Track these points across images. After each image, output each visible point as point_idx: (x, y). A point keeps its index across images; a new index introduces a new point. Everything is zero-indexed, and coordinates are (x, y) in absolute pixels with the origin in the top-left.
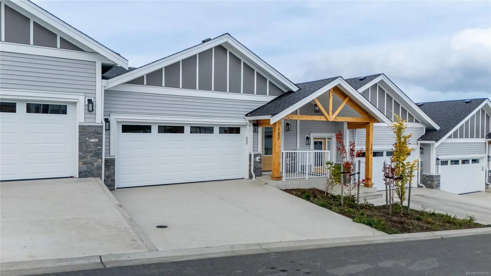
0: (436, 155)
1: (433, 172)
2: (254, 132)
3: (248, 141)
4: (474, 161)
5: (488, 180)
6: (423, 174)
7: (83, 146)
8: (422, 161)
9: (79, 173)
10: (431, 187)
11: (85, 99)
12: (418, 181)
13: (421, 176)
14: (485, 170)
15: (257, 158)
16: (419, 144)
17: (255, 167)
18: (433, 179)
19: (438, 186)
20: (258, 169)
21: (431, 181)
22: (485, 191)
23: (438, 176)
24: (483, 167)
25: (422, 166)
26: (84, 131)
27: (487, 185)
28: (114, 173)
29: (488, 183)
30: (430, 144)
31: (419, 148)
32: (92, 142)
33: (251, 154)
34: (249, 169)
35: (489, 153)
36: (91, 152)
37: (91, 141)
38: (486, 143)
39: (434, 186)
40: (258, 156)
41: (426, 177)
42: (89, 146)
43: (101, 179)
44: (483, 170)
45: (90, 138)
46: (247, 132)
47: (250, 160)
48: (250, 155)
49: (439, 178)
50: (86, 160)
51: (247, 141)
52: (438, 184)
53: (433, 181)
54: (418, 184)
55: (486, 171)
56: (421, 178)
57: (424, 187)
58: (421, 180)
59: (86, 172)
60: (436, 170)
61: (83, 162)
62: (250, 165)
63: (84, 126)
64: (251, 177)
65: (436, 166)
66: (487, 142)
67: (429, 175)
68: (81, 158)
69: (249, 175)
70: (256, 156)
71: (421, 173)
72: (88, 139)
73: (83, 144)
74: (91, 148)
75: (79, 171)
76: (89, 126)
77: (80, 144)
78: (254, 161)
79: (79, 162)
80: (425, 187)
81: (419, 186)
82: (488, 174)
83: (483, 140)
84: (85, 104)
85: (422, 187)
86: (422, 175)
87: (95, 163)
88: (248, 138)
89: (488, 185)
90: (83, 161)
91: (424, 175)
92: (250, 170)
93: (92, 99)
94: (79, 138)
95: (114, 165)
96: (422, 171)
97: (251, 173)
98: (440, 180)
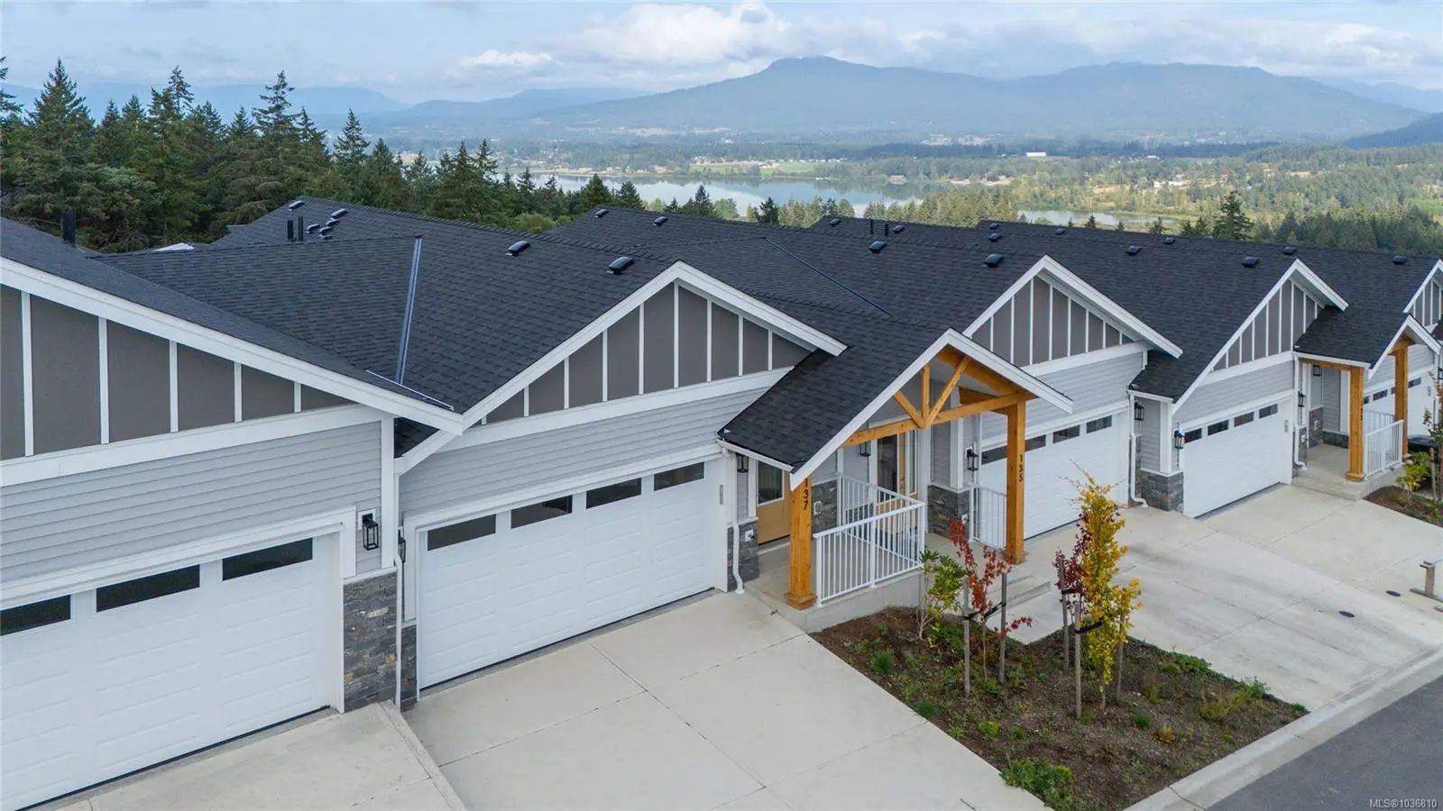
0: (1173, 424)
1: (1167, 470)
2: (739, 471)
3: (724, 496)
4: (1267, 412)
5: (1299, 453)
6: (1142, 469)
7: (354, 634)
8: (1140, 437)
9: (346, 700)
10: (1160, 505)
11: (357, 518)
12: (1129, 490)
13: (1136, 476)
14: (1291, 430)
15: (748, 533)
16: (1132, 398)
17: (742, 561)
18: (1167, 488)
19: (1179, 500)
20: (747, 562)
21: (1163, 491)
22: (1292, 484)
23: (1180, 477)
24: (1286, 421)
25: (1138, 451)
26: (355, 596)
27: (1295, 466)
28: (415, 663)
29: (1298, 463)
30: (1159, 402)
31: (1133, 408)
32: (374, 618)
33: (732, 528)
34: (729, 567)
35: (1301, 386)
36: (373, 641)
37: (371, 615)
38: (1294, 362)
39: (1170, 505)
40: (750, 529)
41: (1150, 478)
42: (368, 630)
43: (395, 704)
44: (1286, 430)
45: (368, 609)
46: (722, 473)
47: (730, 544)
48: (731, 531)
49: (1180, 482)
50: (360, 665)
51: (721, 494)
52: (1177, 496)
53: (1166, 492)
54: (1130, 499)
55: (1294, 433)
56: (1136, 480)
57: (1145, 506)
58: (1136, 485)
59: (361, 693)
60: (1172, 461)
61: (353, 671)
62: (730, 557)
63: (356, 585)
64: (732, 586)
65: (1173, 450)
66: (1296, 359)
67: (1157, 476)
68: (349, 662)
69: (729, 581)
70: (743, 529)
71: (1137, 468)
72: (363, 612)
73: (354, 629)
74: (371, 631)
75: (345, 695)
76: (368, 581)
77: (347, 630)
78: (740, 544)
79: (345, 674)
80: (1147, 503)
81: (1132, 504)
82: (1300, 438)
83: (1288, 356)
84: (357, 527)
85: (1141, 503)
86: (1139, 474)
87: (380, 667)
88: (724, 488)
89: (1300, 466)
90: (355, 668)
91: (1143, 472)
92: (730, 569)
93: (373, 512)
94: (345, 618)
95: (415, 643)
96: (1139, 462)
97: (733, 577)
98: (1182, 485)
